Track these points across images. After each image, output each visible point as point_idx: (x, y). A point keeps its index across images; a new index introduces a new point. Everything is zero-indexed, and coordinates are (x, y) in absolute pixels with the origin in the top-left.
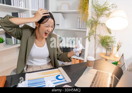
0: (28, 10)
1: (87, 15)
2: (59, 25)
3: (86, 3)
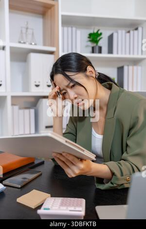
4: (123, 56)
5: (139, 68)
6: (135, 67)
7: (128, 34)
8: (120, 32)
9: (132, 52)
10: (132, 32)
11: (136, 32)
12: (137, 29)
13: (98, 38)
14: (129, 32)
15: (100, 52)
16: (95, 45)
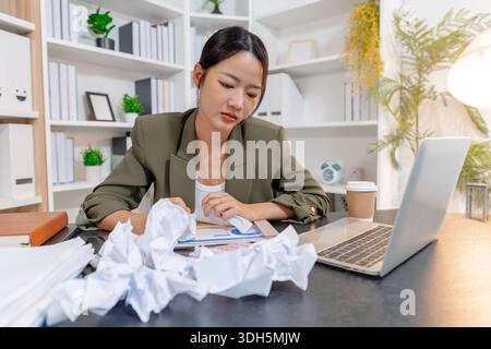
0: (180, 71)
1: (377, 64)
2: (278, 113)
3: (371, 27)
4: (148, 60)
5: (172, 84)
6: (166, 83)
7: (154, 29)
8: (142, 22)
9: (160, 57)
10: (159, 27)
11: (165, 29)
12: (166, 25)
13: (108, 27)
14: (155, 26)
15: (112, 47)
16: (102, 36)
